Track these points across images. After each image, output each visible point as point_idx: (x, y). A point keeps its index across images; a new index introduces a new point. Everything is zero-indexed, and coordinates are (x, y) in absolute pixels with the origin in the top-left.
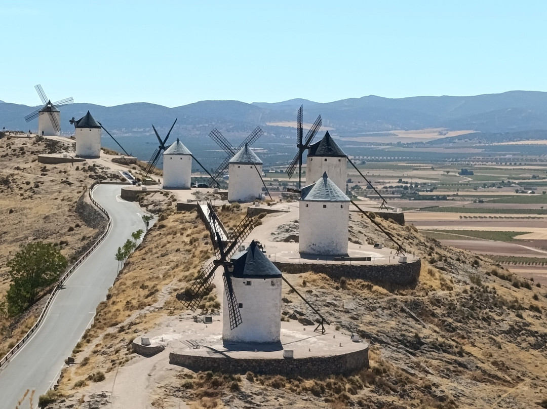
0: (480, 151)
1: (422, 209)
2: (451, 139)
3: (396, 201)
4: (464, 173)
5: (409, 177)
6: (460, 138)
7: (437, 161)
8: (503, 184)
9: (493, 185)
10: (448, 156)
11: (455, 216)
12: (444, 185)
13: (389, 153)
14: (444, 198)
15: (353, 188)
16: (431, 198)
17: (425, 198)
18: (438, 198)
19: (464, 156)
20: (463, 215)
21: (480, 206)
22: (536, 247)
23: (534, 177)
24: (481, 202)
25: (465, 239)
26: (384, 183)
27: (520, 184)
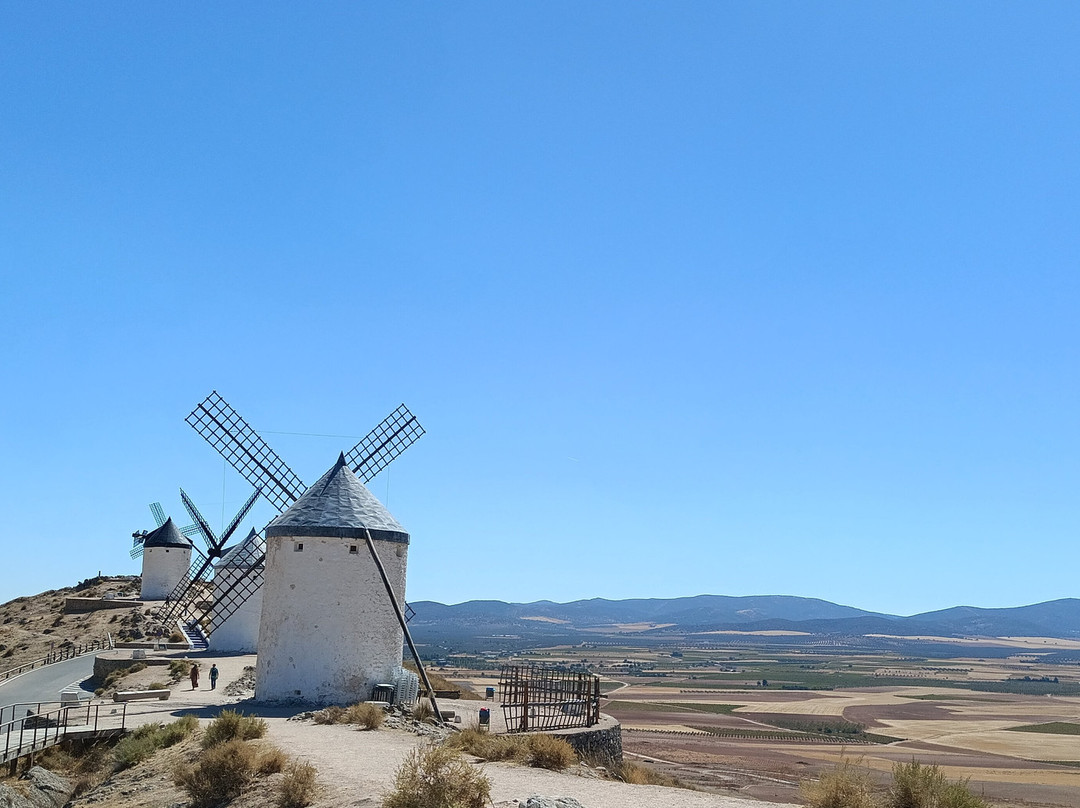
0: (683, 638)
1: (647, 684)
2: (660, 630)
3: (625, 677)
4: (675, 655)
5: (631, 658)
6: (666, 629)
7: (652, 646)
8: (707, 664)
9: (701, 665)
10: (660, 642)
11: (676, 691)
12: (661, 665)
13: (613, 640)
14: (664, 675)
15: (589, 667)
16: (653, 675)
17: (647, 675)
18: (659, 675)
19: (673, 642)
20: (683, 689)
21: (694, 681)
22: (754, 720)
23: (731, 659)
24: (694, 678)
25: (690, 711)
26: (612, 663)
27: (720, 664)
